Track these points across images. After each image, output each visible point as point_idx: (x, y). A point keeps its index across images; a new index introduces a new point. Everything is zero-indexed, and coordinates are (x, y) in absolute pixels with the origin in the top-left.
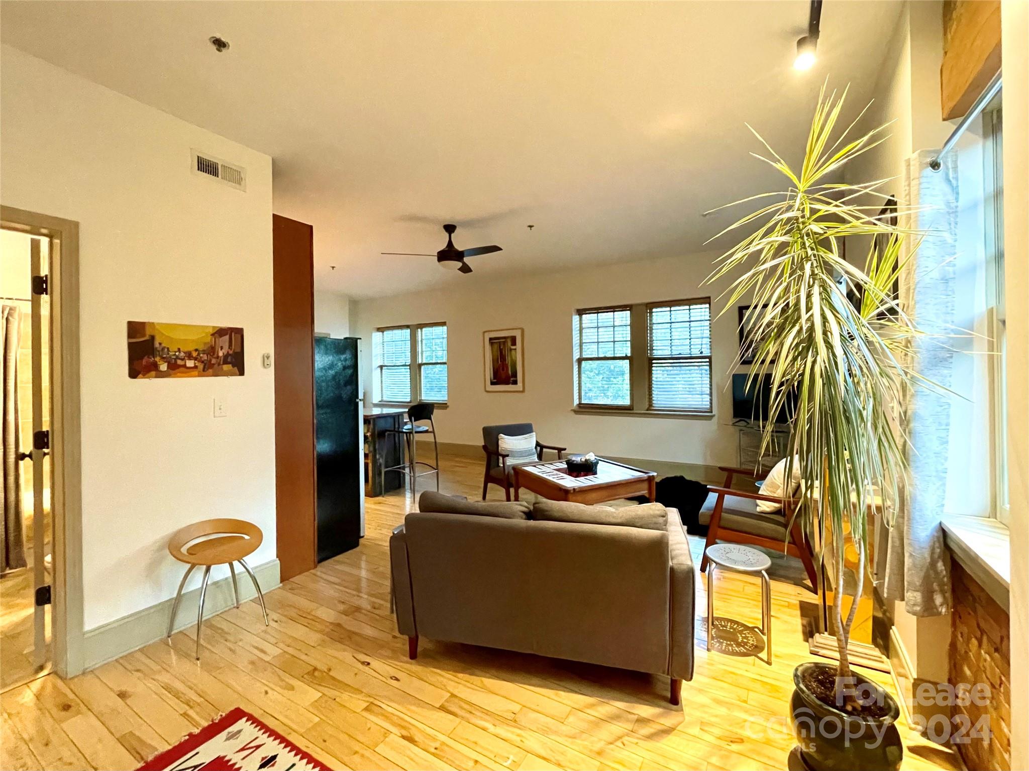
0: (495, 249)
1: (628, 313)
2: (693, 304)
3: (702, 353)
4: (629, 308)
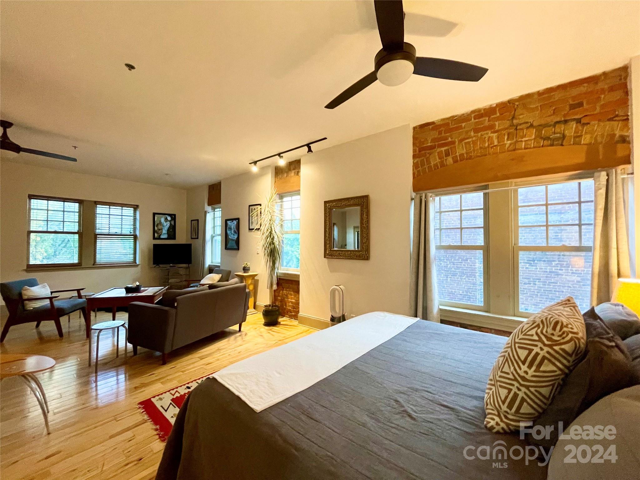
0: (75, 160)
1: (77, 205)
2: (125, 207)
3: (131, 233)
4: (80, 202)
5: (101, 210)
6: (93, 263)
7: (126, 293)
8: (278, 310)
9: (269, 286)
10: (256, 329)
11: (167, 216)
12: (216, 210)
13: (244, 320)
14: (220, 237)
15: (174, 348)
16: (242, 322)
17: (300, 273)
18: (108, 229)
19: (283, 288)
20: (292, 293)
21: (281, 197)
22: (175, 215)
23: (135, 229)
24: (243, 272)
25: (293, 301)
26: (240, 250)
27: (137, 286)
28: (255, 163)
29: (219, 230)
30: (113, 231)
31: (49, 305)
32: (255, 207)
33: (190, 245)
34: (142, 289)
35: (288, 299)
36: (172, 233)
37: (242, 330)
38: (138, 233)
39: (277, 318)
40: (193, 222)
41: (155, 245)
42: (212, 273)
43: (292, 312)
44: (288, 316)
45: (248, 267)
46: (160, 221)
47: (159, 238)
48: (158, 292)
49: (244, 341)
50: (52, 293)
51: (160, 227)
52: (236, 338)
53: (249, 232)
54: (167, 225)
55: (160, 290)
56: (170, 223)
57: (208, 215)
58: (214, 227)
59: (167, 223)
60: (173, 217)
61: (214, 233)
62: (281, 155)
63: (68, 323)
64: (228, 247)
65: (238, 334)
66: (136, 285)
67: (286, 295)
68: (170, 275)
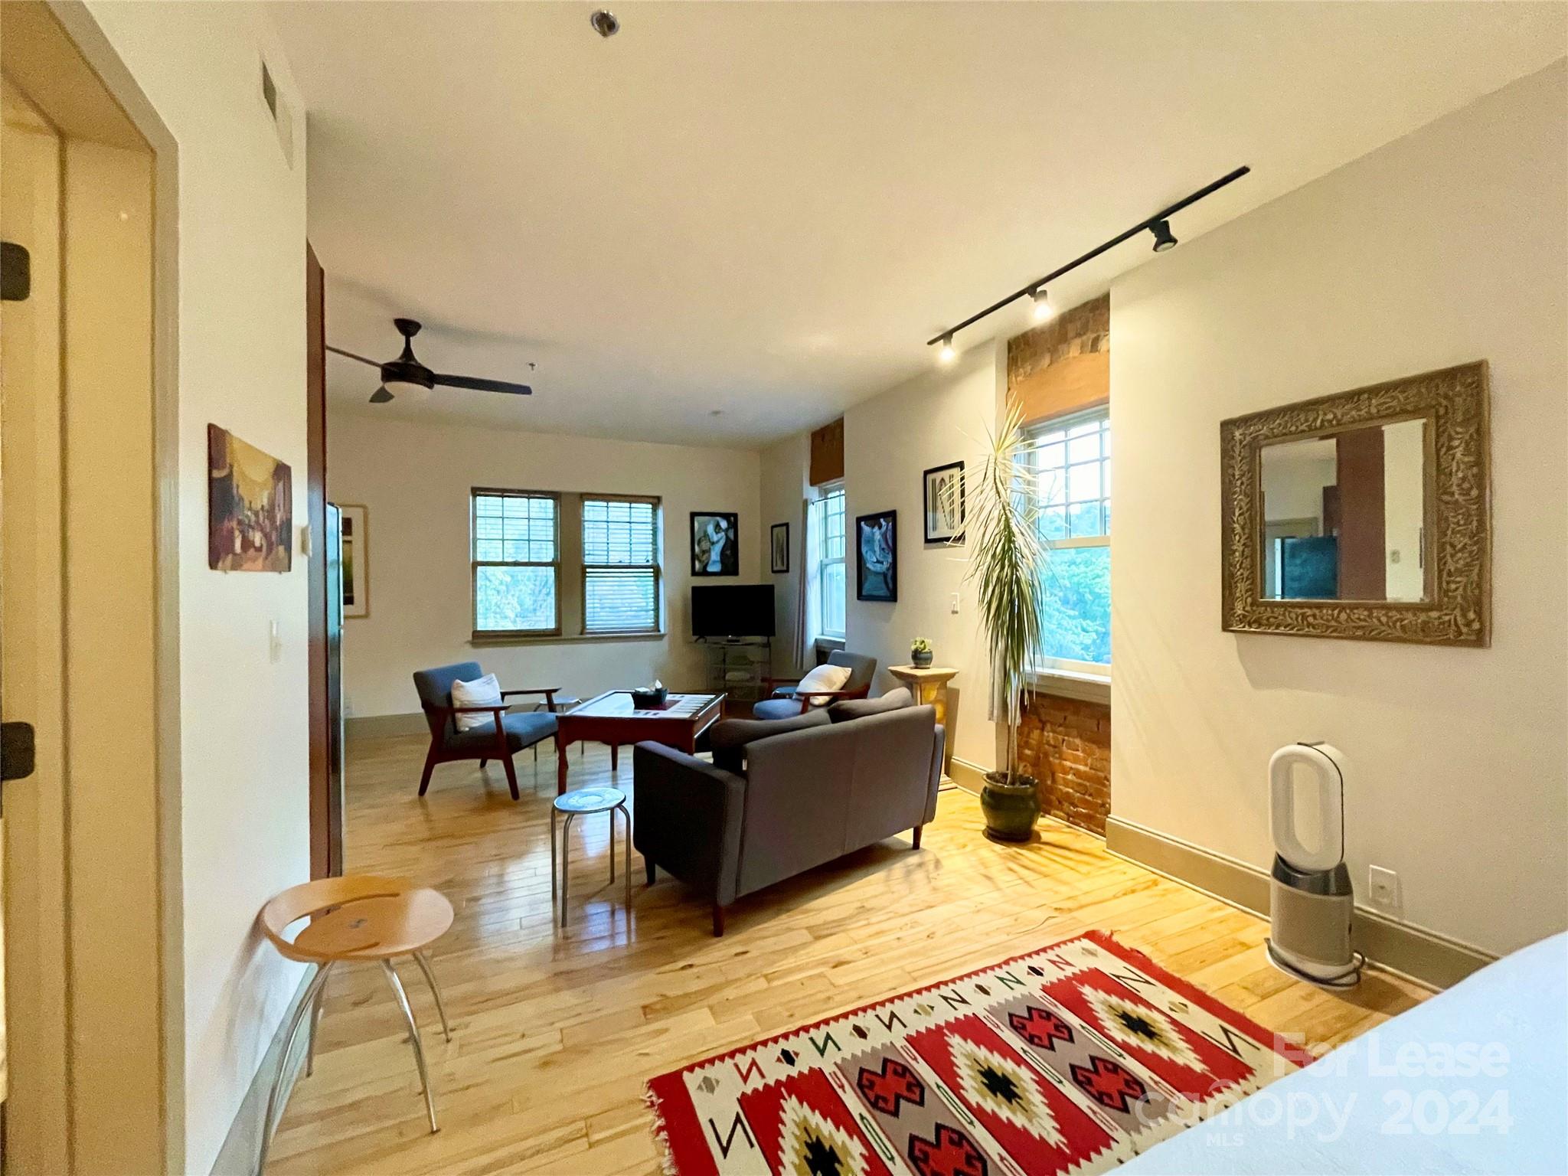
1: (550, 503)
2: (635, 502)
3: (648, 561)
4: (554, 495)
5: (592, 511)
6: (578, 629)
7: (636, 708)
8: (1033, 796)
9: (995, 712)
10: (964, 846)
11: (718, 518)
12: (830, 496)
13: (929, 815)
14: (842, 568)
15: (744, 892)
16: (924, 823)
17: (1112, 677)
18: (606, 553)
19: (1044, 723)
20: (1078, 741)
21: (1029, 432)
22: (735, 515)
23: (655, 552)
24: (913, 665)
25: (1082, 768)
26: (898, 604)
27: (657, 690)
28: (947, 336)
29: (839, 548)
30: (614, 559)
31: (494, 724)
32: (946, 474)
33: (770, 589)
34: (669, 697)
35: (1061, 758)
36: (730, 561)
37: (922, 845)
38: (661, 562)
39: (1032, 821)
40: (776, 530)
41: (695, 589)
42: (825, 663)
43: (1079, 805)
44: (1062, 814)
45: (926, 650)
46: (705, 532)
47: (704, 573)
48: (702, 708)
49: (935, 889)
50: (503, 695)
51: (705, 545)
52: (908, 873)
53: (925, 548)
54: (719, 539)
55: (706, 705)
56: (726, 535)
57: (811, 509)
58: (826, 539)
59: (720, 535)
60: (732, 519)
61: (827, 557)
62: (1039, 289)
63: (534, 763)
64: (864, 593)
65: (913, 859)
66: (654, 690)
67: (1055, 747)
68: (727, 661)
